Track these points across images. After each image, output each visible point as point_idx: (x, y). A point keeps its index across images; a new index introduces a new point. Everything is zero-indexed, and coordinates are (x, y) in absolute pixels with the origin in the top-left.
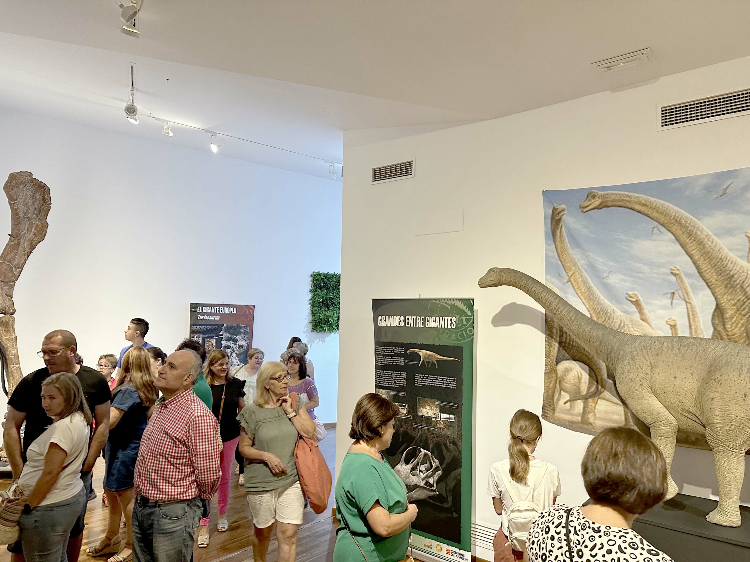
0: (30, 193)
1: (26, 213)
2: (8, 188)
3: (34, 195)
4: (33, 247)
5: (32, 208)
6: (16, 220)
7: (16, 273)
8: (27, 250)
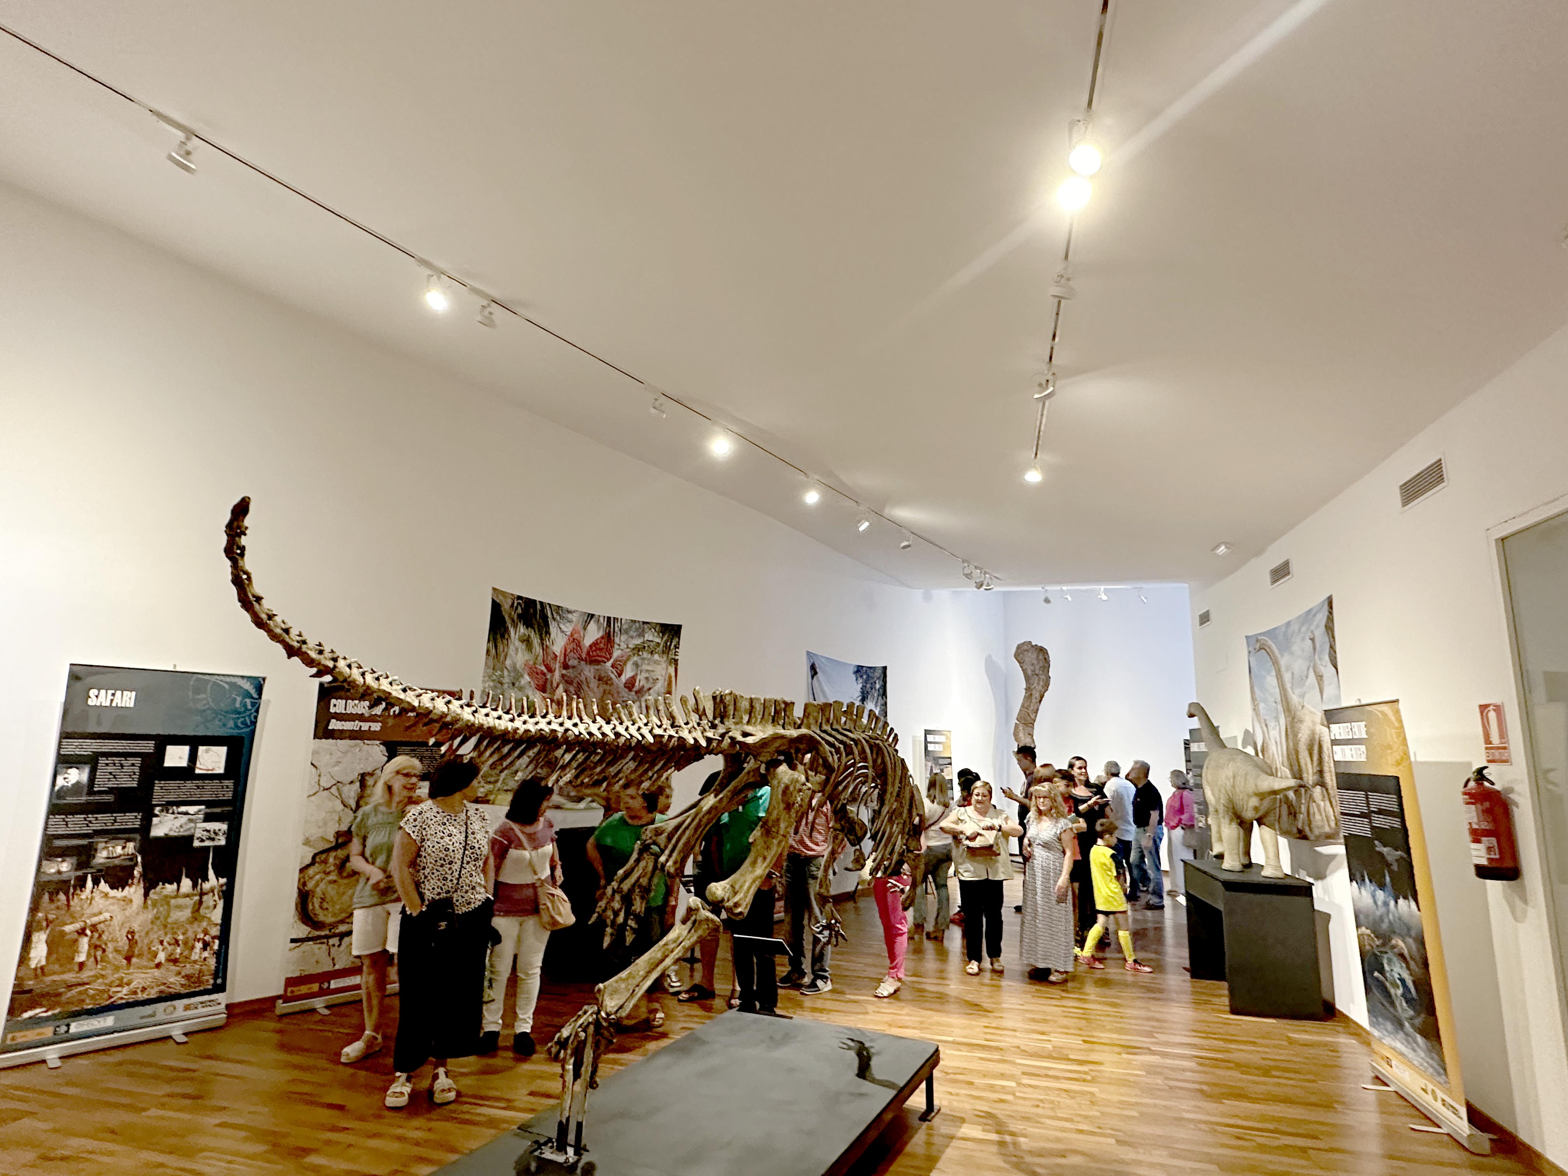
0: (1034, 656)
1: (1034, 671)
2: (1016, 656)
3: (1038, 657)
4: (1042, 697)
5: (1037, 667)
6: (1027, 678)
7: (1033, 717)
8: (1039, 698)
